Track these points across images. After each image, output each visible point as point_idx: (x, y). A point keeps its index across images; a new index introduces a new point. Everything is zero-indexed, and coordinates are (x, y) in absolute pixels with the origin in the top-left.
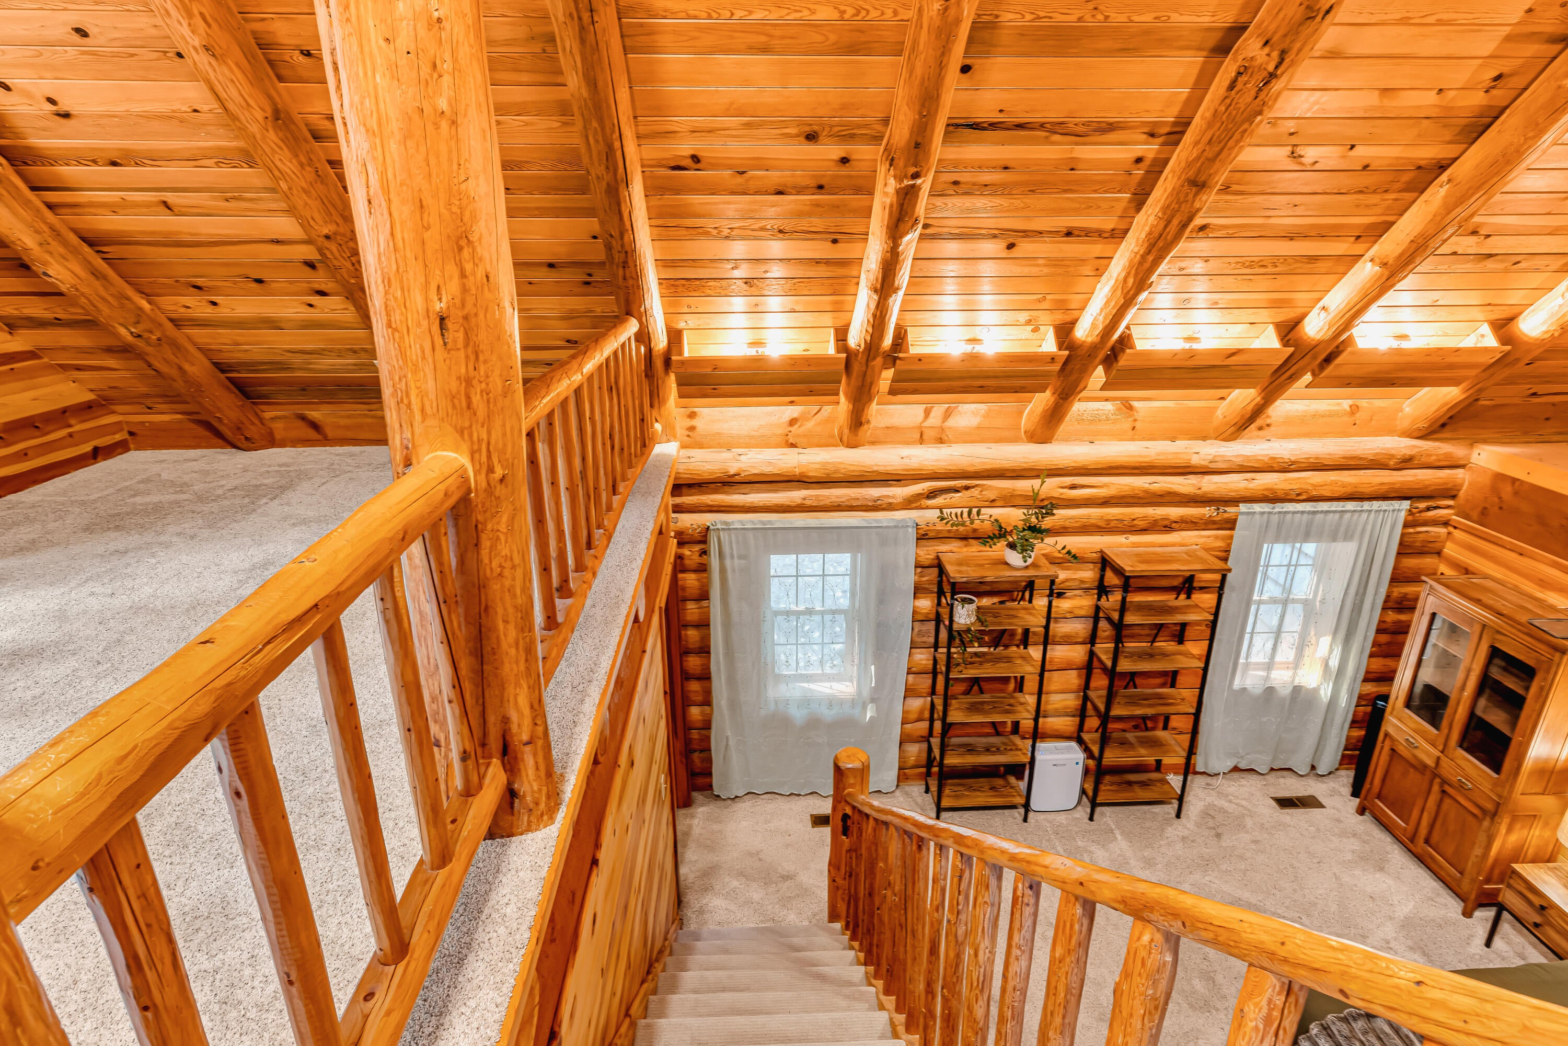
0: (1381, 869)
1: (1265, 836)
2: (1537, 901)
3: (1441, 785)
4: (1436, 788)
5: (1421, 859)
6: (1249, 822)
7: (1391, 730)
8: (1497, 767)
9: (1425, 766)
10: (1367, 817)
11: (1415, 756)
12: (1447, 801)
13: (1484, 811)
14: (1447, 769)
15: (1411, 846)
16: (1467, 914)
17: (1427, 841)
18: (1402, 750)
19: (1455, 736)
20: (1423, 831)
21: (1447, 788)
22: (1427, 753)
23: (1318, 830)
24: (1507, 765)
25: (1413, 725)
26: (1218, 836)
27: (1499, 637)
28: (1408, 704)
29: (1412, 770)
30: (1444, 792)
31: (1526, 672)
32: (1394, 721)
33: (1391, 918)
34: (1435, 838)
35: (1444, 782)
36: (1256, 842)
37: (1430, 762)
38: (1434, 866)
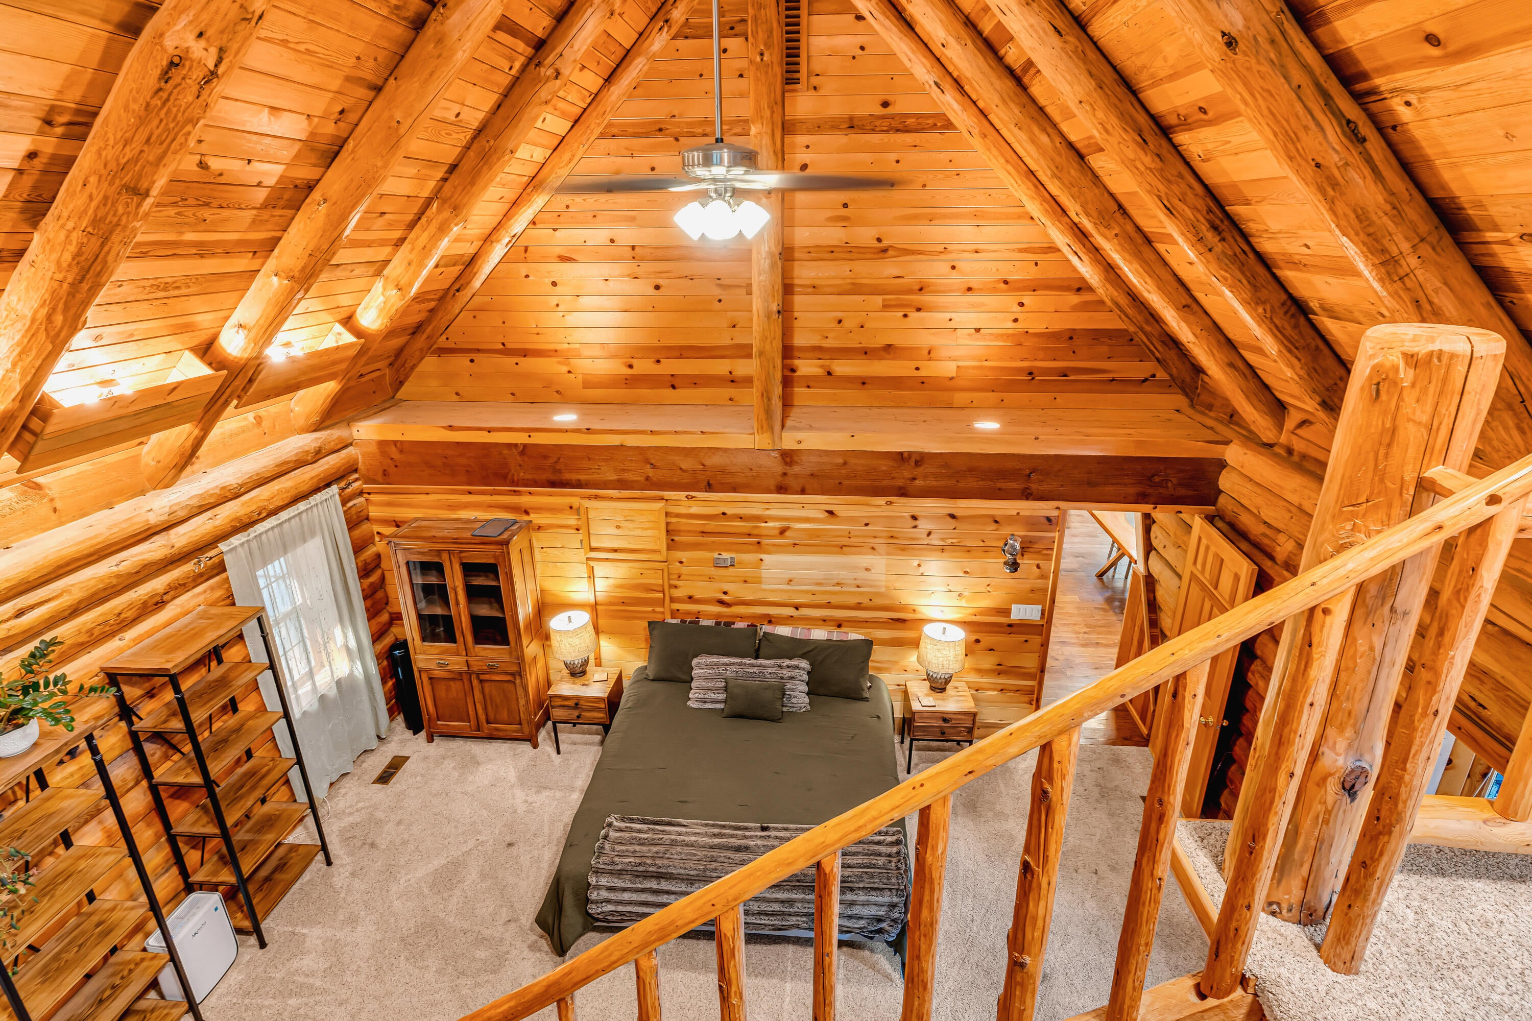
0: (478, 763)
1: (400, 812)
2: (571, 703)
3: (478, 678)
4: (475, 682)
5: (491, 737)
6: (379, 814)
7: (422, 665)
8: (505, 641)
9: (460, 673)
10: (437, 740)
11: (449, 671)
12: (487, 685)
13: (512, 674)
14: (476, 665)
15: (481, 734)
16: (535, 746)
17: (488, 722)
18: (437, 674)
19: (469, 638)
20: (482, 718)
21: (482, 677)
22: (457, 663)
23: (422, 776)
24: (512, 636)
25: (437, 651)
26: (373, 845)
27: (463, 555)
28: (424, 639)
29: (452, 683)
30: (481, 681)
31: (490, 569)
32: (421, 656)
33: (512, 786)
34: (492, 717)
35: (478, 675)
36: (399, 823)
37: (463, 668)
38: (502, 734)
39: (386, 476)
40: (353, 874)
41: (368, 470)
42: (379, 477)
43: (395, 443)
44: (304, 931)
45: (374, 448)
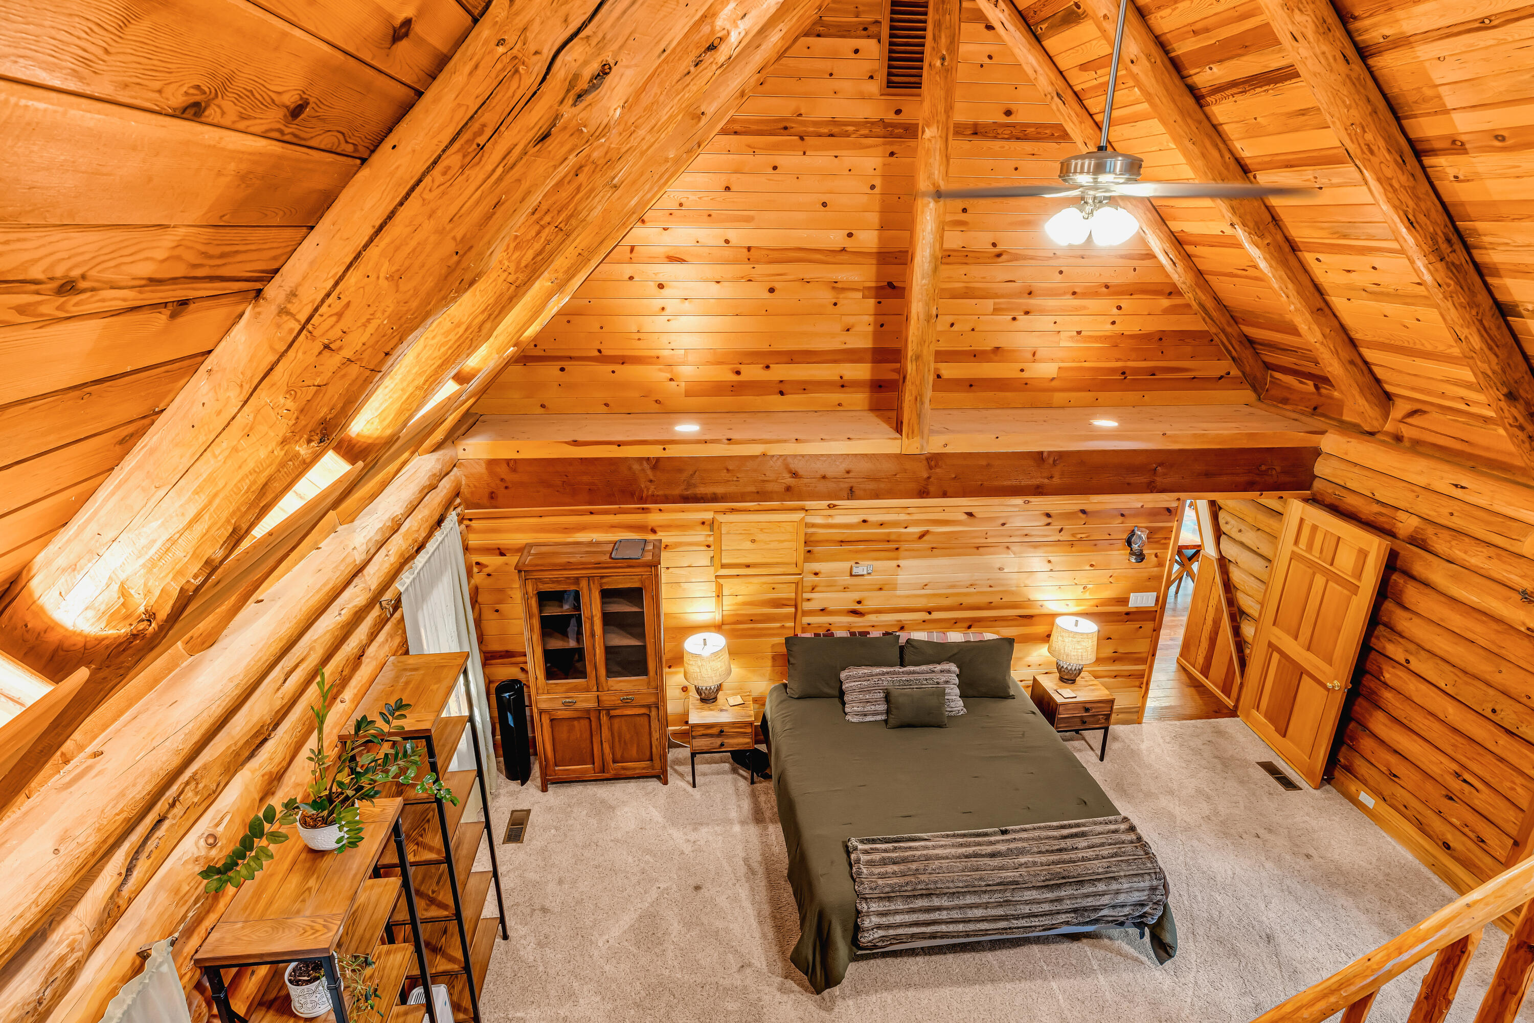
0: (612, 808)
1: (555, 870)
2: (715, 731)
3: (608, 714)
4: (604, 719)
5: (617, 778)
6: (531, 876)
7: (543, 706)
8: (644, 671)
9: (588, 711)
11: (576, 710)
12: (616, 722)
13: (649, 707)
14: (608, 699)
15: (606, 775)
16: (666, 783)
17: (614, 762)
18: (561, 714)
19: (602, 671)
20: (609, 757)
21: (613, 713)
22: (586, 700)
23: (557, 829)
24: (651, 665)
25: (564, 688)
26: (544, 910)
27: (604, 580)
28: (550, 675)
29: (576, 723)
30: (611, 717)
31: (634, 595)
32: (545, 697)
34: (618, 756)
35: (608, 710)
36: (561, 882)
37: (592, 704)
38: (629, 773)
39: (493, 498)
40: (540, 944)
41: (472, 493)
42: (485, 501)
43: (508, 461)
44: (519, 1014)
45: (481, 469)
